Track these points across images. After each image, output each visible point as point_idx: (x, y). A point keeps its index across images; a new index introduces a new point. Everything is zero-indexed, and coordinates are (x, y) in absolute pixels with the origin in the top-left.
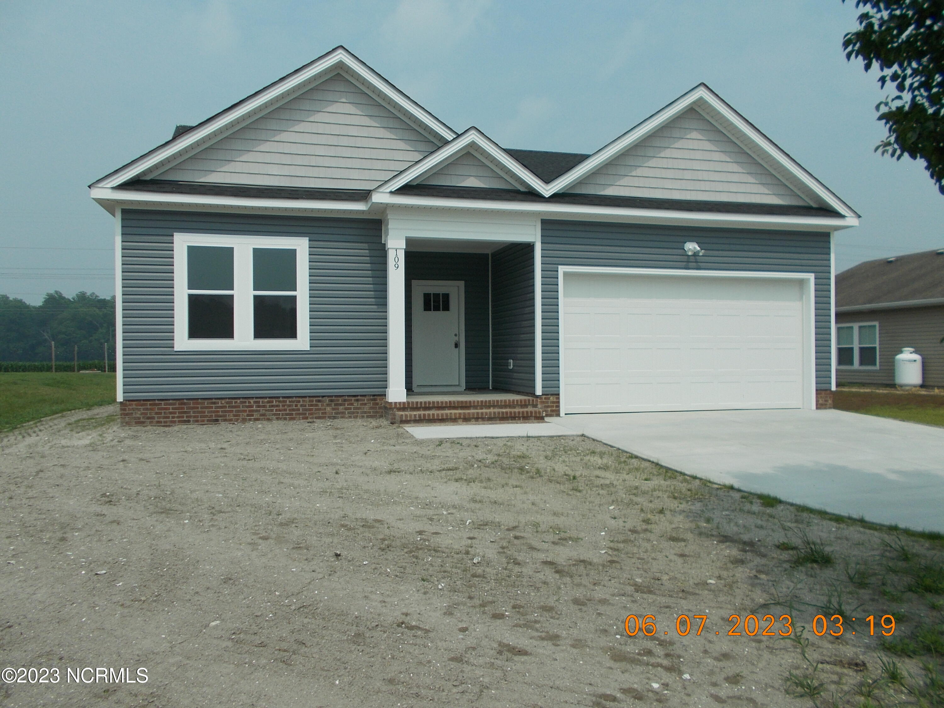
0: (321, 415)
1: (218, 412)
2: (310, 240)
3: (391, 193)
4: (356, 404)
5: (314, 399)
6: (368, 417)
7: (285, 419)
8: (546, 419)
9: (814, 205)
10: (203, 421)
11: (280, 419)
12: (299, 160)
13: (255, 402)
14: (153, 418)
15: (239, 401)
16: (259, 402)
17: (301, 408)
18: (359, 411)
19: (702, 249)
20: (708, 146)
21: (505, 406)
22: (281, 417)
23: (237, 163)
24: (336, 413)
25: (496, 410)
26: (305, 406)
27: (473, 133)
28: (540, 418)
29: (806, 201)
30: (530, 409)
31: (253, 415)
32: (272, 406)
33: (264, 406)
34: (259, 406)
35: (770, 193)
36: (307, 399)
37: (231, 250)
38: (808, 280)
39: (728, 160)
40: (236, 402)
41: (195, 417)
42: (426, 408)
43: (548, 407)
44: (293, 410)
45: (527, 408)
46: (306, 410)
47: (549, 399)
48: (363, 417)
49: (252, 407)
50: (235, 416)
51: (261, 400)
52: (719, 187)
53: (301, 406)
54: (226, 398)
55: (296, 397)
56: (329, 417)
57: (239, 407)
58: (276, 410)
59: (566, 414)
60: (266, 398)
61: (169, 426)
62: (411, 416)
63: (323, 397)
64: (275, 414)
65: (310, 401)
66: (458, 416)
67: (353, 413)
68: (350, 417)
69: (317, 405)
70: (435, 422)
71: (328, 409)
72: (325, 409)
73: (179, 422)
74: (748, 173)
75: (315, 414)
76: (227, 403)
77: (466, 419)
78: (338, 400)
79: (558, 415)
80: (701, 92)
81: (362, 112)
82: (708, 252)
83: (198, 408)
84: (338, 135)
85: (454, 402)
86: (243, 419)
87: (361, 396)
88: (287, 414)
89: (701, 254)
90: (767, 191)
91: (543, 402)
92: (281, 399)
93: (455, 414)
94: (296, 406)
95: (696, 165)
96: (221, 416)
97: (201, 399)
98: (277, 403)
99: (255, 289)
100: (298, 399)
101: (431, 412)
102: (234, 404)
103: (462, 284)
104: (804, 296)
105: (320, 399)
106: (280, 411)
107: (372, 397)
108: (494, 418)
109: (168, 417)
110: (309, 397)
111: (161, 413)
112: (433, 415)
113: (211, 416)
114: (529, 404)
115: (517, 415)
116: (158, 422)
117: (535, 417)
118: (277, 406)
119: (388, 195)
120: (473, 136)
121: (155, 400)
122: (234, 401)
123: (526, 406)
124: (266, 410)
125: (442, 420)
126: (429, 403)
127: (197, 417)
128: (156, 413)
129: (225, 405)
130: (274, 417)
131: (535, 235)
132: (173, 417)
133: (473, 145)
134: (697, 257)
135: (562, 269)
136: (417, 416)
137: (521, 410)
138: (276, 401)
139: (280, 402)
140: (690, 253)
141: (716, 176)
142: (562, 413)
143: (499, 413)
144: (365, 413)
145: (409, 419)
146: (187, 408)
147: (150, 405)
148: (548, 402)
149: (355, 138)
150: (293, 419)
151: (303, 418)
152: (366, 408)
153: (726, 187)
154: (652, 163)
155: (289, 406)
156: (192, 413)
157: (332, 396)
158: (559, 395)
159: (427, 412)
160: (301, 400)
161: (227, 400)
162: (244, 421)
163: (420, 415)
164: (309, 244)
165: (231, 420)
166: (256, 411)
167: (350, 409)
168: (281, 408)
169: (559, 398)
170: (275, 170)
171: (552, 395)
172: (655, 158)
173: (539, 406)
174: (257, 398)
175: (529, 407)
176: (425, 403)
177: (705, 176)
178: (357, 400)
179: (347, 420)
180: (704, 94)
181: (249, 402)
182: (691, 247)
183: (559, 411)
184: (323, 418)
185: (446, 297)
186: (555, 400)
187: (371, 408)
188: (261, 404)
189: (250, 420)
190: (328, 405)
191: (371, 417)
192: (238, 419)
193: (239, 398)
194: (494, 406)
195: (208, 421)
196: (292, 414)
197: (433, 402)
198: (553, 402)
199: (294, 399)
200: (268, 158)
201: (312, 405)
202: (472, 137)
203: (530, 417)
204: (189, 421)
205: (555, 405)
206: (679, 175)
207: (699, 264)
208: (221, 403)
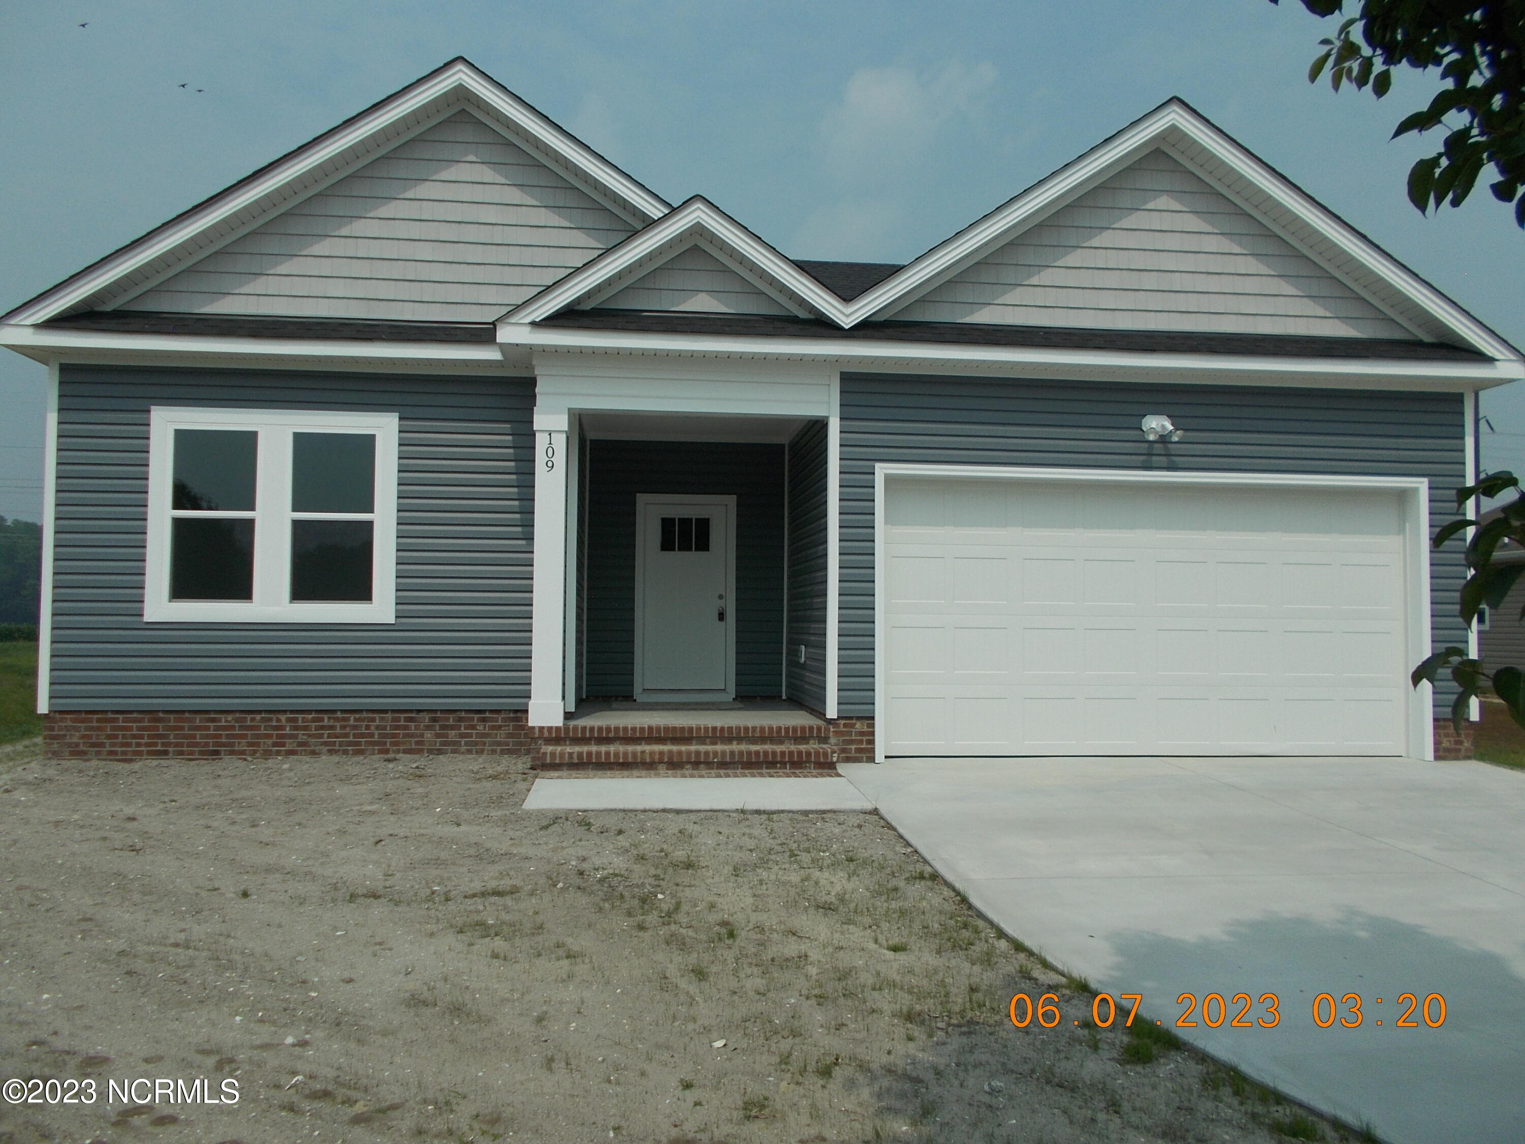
0: (413, 746)
1: (220, 736)
2: (400, 419)
3: (533, 324)
4: (480, 728)
5: (403, 716)
6: (503, 752)
7: (345, 752)
8: (841, 768)
9: (1427, 339)
10: (192, 753)
11: (336, 752)
12: (384, 269)
13: (289, 720)
14: (102, 745)
15: (258, 717)
16: (296, 720)
17: (376, 732)
18: (487, 740)
19: (1177, 429)
20: (1194, 223)
21: (763, 740)
22: (337, 748)
23: (270, 277)
24: (445, 744)
25: (743, 747)
26: (385, 728)
27: (699, 208)
28: (826, 767)
29: (1406, 329)
30: (812, 746)
31: (283, 745)
32: (322, 728)
33: (306, 728)
34: (296, 728)
35: (1328, 315)
36: (389, 715)
37: (252, 437)
38: (1415, 490)
39: (1238, 250)
40: (253, 720)
41: (177, 745)
42: (601, 740)
43: (851, 742)
44: (362, 735)
45: (807, 743)
46: (386, 736)
47: (853, 726)
48: (494, 752)
49: (282, 728)
50: (250, 744)
51: (300, 716)
52: (1218, 304)
53: (377, 728)
54: (236, 711)
55: (368, 711)
56: (430, 752)
57: (257, 728)
58: (329, 736)
59: (886, 757)
60: (309, 712)
61: (130, 761)
62: (562, 755)
63: (419, 711)
64: (325, 744)
65: (394, 720)
66: (657, 757)
67: (476, 744)
68: (469, 752)
69: (406, 728)
70: (611, 769)
71: (428, 735)
72: (422, 735)
73: (150, 753)
74: (1279, 276)
75: (404, 743)
76: (237, 720)
77: (675, 765)
78: (448, 719)
79: (872, 759)
80: (1172, 116)
81: (506, 178)
82: (1189, 434)
83: (182, 728)
84: (459, 222)
85: (658, 729)
86: (265, 751)
87: (491, 711)
88: (350, 744)
89: (1175, 439)
90: (1321, 312)
91: (842, 733)
92: (339, 715)
93: (652, 753)
94: (368, 727)
95: (1167, 261)
96: (224, 745)
97: (190, 712)
98: (332, 723)
99: (295, 509)
100: (371, 715)
101: (612, 748)
102: (249, 723)
103: (731, 500)
104: (1407, 525)
105: (414, 715)
106: (337, 737)
107: (512, 715)
108: (730, 763)
109: (129, 745)
110: (393, 711)
111: (116, 737)
112: (608, 754)
113: (207, 744)
114: (812, 737)
115: (779, 759)
116: (111, 753)
117: (815, 763)
118: (332, 728)
119: (528, 329)
120: (699, 213)
121: (106, 712)
122: (249, 717)
123: (804, 739)
124: (309, 736)
125: (626, 765)
126: (608, 729)
127: (182, 745)
128: (109, 737)
129: (233, 723)
130: (325, 749)
131: (829, 403)
132: (138, 745)
133: (699, 230)
134: (1170, 446)
135: (881, 470)
136: (575, 756)
137: (793, 748)
138: (329, 718)
139: (337, 719)
140: (1152, 437)
141: (1212, 284)
142: (879, 756)
143: (741, 753)
144: (499, 744)
145: (557, 761)
146: (164, 728)
147: (98, 720)
148: (850, 733)
149: (490, 227)
150: (361, 752)
151: (381, 752)
152: (501, 736)
153: (1233, 304)
154: (1074, 258)
155: (355, 727)
156: (172, 737)
157: (436, 711)
158: (873, 718)
159: (603, 749)
160: (377, 716)
161: (238, 715)
162: (267, 754)
163: (580, 755)
164: (400, 425)
165: (243, 753)
166: (291, 736)
167: (470, 735)
168: (338, 731)
169: (873, 726)
170: (338, 288)
171: (859, 718)
172: (1080, 250)
173: (833, 740)
174: (292, 712)
175: (812, 742)
176: (600, 729)
177: (1187, 282)
178: (484, 720)
179: (462, 757)
180: (1181, 120)
181: (278, 720)
182: (1153, 426)
183: (873, 751)
184: (420, 751)
185: (704, 525)
186: (865, 729)
187: (510, 735)
188: (300, 723)
189: (278, 753)
190: (428, 728)
191: (510, 752)
192: (255, 752)
193: (260, 712)
194: (740, 740)
195: (202, 753)
196: (359, 744)
197: (617, 729)
198: (862, 733)
199: (365, 715)
200: (326, 268)
201: (397, 728)
202: (697, 214)
203: (806, 762)
204: (166, 753)
205: (865, 739)
206: (1131, 280)
207: (1174, 458)
208: (226, 721)
